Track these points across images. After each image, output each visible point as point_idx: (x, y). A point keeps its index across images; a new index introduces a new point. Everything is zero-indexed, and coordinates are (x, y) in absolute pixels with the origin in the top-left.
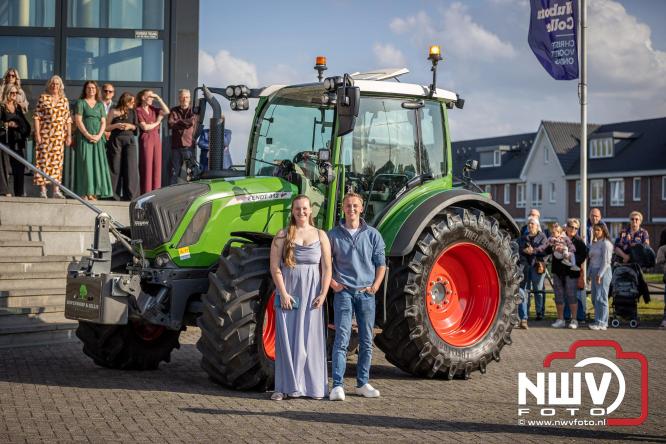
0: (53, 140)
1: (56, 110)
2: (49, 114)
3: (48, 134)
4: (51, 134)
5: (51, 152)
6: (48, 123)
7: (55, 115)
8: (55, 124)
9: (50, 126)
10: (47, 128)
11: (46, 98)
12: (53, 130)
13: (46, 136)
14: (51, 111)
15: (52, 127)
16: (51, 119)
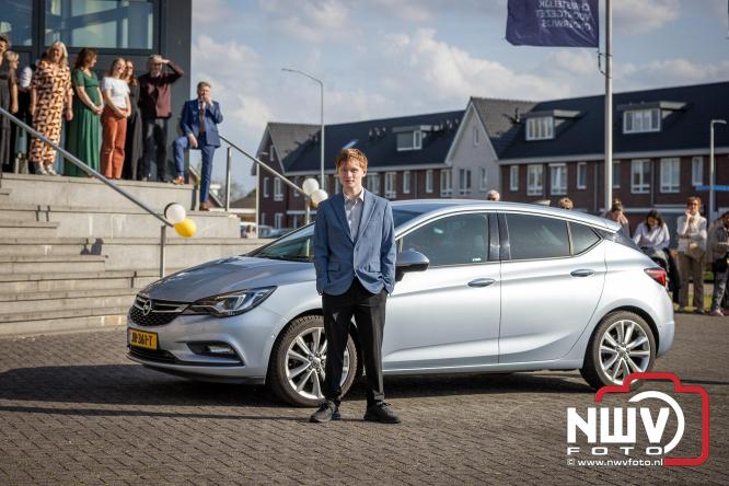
0: (53, 111)
1: (58, 79)
2: (50, 82)
3: (48, 104)
4: (51, 105)
5: (50, 124)
6: (48, 93)
7: (56, 85)
8: (56, 95)
9: (50, 96)
10: (47, 98)
11: (46, 65)
12: (53, 101)
13: (45, 107)
14: (52, 80)
15: (53, 97)
16: (51, 88)
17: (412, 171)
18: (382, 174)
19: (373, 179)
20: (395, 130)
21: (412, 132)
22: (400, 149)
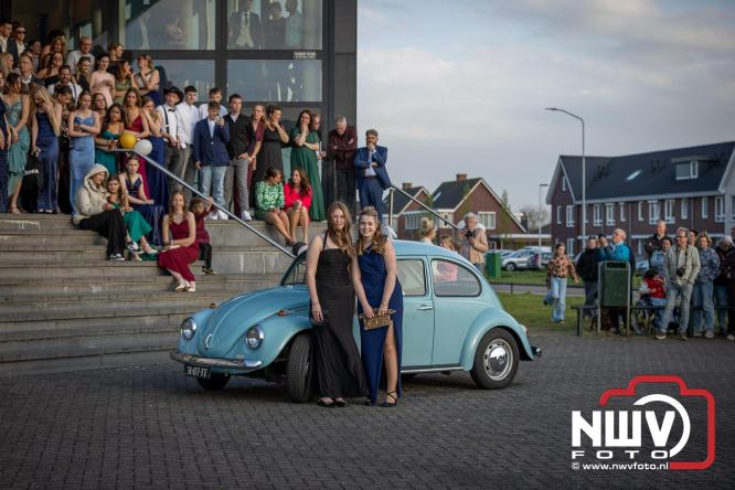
17: (689, 199)
18: (662, 201)
19: (655, 206)
20: (674, 160)
21: (689, 162)
22: (678, 178)
